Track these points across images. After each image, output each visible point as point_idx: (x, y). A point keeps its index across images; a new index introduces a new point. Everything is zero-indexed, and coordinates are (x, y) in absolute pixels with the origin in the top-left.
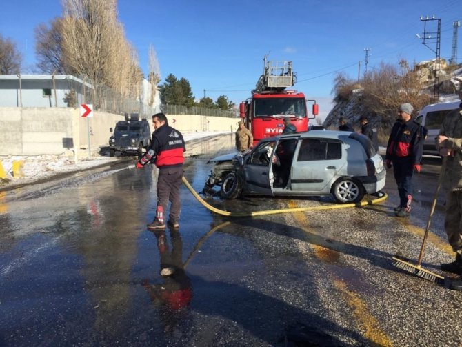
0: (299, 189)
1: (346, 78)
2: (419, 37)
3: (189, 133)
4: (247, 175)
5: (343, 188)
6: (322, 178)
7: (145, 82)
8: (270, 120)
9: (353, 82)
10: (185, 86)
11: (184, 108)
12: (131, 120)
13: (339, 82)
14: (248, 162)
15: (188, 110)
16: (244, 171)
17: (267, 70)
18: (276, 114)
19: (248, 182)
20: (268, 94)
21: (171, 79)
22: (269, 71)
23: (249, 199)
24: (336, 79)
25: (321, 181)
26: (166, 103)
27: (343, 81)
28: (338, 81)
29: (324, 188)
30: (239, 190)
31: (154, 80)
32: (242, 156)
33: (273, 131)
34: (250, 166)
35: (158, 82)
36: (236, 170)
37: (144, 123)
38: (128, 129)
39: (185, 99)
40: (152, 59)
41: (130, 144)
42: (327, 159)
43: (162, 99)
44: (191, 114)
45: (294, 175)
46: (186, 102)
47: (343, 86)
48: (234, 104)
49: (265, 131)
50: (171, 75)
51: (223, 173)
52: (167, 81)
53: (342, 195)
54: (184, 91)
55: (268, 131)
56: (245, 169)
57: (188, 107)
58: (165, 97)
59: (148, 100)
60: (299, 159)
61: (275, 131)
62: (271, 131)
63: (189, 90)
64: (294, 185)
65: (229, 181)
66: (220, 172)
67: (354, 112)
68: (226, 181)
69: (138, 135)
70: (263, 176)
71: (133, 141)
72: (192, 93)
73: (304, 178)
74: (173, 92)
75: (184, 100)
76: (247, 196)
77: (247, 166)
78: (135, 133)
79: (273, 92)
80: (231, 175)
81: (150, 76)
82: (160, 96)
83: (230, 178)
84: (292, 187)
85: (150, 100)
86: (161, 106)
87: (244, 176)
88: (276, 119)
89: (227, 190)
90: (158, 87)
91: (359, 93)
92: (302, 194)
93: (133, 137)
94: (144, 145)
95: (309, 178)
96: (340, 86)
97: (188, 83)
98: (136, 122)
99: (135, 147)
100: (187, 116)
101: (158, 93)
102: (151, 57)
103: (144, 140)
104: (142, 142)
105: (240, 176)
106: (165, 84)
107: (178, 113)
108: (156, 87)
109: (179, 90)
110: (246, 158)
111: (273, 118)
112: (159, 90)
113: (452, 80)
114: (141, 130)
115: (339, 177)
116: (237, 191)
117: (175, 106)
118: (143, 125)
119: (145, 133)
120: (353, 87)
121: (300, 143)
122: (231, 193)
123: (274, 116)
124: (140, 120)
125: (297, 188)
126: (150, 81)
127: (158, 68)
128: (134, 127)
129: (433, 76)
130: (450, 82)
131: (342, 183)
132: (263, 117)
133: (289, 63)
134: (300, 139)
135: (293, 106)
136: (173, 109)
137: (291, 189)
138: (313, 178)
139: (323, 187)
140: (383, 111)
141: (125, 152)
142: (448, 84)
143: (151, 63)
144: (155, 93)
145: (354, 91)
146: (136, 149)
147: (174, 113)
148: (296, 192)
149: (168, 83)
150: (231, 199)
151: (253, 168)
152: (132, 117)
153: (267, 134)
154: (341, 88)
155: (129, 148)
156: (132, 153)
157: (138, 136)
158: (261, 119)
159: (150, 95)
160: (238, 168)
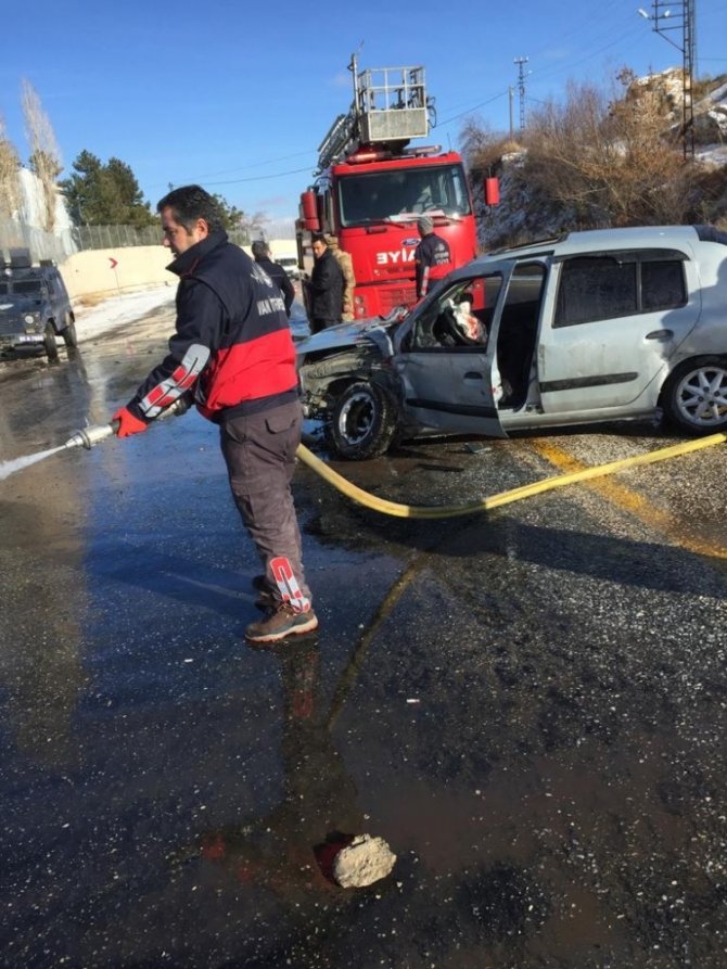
0: (565, 407)
1: (483, 130)
2: (646, 15)
3: (150, 289)
4: (407, 385)
5: (693, 389)
6: (633, 369)
7: (26, 175)
8: (385, 231)
9: (500, 138)
10: (122, 178)
11: (129, 231)
12: (12, 267)
13: (470, 142)
14: (407, 346)
15: (139, 235)
16: (396, 374)
17: (361, 95)
18: (396, 212)
19: (411, 402)
20: (369, 161)
21: (86, 163)
22: (367, 98)
23: (416, 450)
24: (463, 135)
25: (631, 377)
26: (84, 224)
27: (478, 137)
28: (468, 138)
29: (639, 397)
30: (391, 430)
31: (48, 168)
32: (383, 329)
33: (395, 257)
34: (413, 356)
35: (57, 174)
36: (371, 373)
37: (48, 271)
38: (10, 291)
39: (126, 210)
40: (33, 118)
41: (21, 328)
42: (643, 312)
43: (74, 215)
44: (148, 243)
45: (549, 369)
46: (132, 216)
47: (479, 150)
48: (241, 213)
49: (375, 259)
50: (84, 154)
51: (331, 385)
52: (78, 168)
53: (692, 409)
54: (123, 189)
55: (383, 258)
56: (401, 367)
57: (138, 229)
58: (80, 208)
59: (40, 218)
60: (559, 321)
61: (400, 257)
62: (390, 259)
63: (134, 186)
64: (550, 398)
65: (354, 405)
66: (323, 385)
67: (511, 207)
68: (347, 406)
69: (38, 303)
70: (468, 382)
71: (29, 319)
72: (141, 195)
73: (580, 375)
74: (97, 195)
75: (127, 213)
76: (411, 442)
77: (405, 357)
78: (30, 299)
79: (382, 154)
80: (358, 390)
81: (33, 160)
82: (68, 206)
83: (357, 398)
84: (544, 403)
85: (44, 218)
86: (73, 232)
87: (398, 389)
88: (399, 225)
89: (351, 432)
90: (59, 185)
91: (517, 161)
92: (573, 419)
93: (27, 310)
94: (59, 328)
95: (595, 372)
96: (472, 151)
97: (128, 171)
98: (25, 272)
99: (37, 333)
100: (137, 249)
101: (60, 199)
102: (30, 112)
103: (56, 314)
104: (51, 320)
105: (387, 388)
106: (74, 176)
107: (116, 246)
108: (54, 187)
109: (110, 188)
110: (400, 334)
111: (391, 224)
112: (62, 193)
113: (713, 114)
114: (44, 290)
115: (682, 358)
116: (385, 434)
117: (107, 229)
118: (46, 277)
119: (54, 297)
120: (500, 148)
121: (555, 272)
122: (367, 442)
123: (395, 219)
124: (36, 265)
125: (558, 406)
126: (36, 171)
127: (50, 136)
128: (24, 284)
129: (666, 108)
130: (708, 117)
131: (690, 376)
132: (366, 225)
133: (413, 75)
134: (556, 260)
135: (428, 191)
136: (103, 234)
137: (540, 408)
138: (607, 372)
139: (636, 393)
140: (581, 195)
141: (11, 349)
142: (705, 123)
143: (32, 126)
144: (54, 200)
145: (505, 158)
146: (39, 338)
147: (107, 246)
148: (557, 415)
149: (82, 175)
150: (370, 457)
151: (427, 360)
152: (12, 259)
153: (382, 267)
154: (476, 154)
155: (22, 339)
156: (30, 351)
157: (38, 305)
158: (362, 230)
159: (43, 207)
160: (376, 367)
